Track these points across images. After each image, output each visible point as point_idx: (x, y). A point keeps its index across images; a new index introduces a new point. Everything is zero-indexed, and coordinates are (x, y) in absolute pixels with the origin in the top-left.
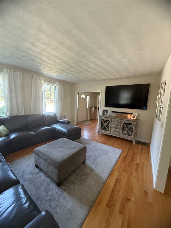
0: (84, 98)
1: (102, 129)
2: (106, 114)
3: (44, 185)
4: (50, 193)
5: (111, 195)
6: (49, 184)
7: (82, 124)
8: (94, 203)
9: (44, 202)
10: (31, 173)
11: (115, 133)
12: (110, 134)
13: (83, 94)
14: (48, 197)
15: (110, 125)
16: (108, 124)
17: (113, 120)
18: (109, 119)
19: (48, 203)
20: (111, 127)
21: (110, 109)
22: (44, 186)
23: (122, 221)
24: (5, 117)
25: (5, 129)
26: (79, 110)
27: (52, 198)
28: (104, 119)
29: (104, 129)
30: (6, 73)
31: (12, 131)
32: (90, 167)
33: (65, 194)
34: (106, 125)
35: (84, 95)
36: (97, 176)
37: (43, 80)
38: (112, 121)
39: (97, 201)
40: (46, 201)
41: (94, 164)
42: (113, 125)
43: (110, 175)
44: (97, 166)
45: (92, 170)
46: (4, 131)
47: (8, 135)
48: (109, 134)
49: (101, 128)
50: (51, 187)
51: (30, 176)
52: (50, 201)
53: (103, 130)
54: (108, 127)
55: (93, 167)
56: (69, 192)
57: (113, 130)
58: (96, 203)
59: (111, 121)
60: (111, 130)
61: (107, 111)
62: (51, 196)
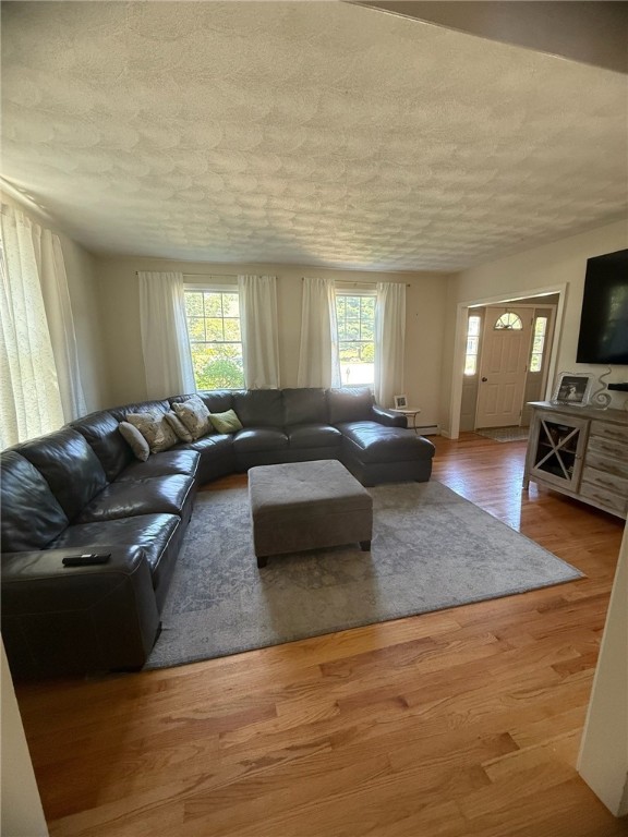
0: (517, 325)
1: (540, 468)
2: (572, 396)
3: (239, 550)
4: (236, 569)
5: (359, 656)
6: (246, 554)
7: (486, 438)
8: (296, 639)
9: (216, 576)
10: (236, 522)
11: (605, 494)
12: (578, 492)
13: (507, 309)
14: (228, 574)
15: (578, 453)
16: (572, 444)
17: (597, 427)
18: (575, 423)
19: (219, 582)
20: (584, 464)
21: (600, 375)
22: (235, 552)
23: (326, 717)
24: (240, 392)
25: (234, 417)
26: (484, 380)
27: (231, 579)
28: (553, 420)
29: (551, 466)
30: (243, 286)
31: (246, 426)
32: (372, 566)
33: (258, 587)
34: (559, 451)
35: (513, 317)
36: (371, 597)
37: (332, 284)
38: (592, 431)
39: (310, 642)
40: (221, 577)
41: (395, 565)
42: (594, 454)
43: (418, 615)
44: (398, 573)
45: (369, 575)
46: (229, 422)
47: (234, 433)
48: (573, 496)
49: (537, 461)
50: (245, 560)
51: (231, 525)
52: (226, 580)
53: (541, 471)
54: (569, 460)
55: (382, 570)
56: (268, 587)
57: (591, 475)
58: (302, 643)
59: (588, 434)
60: (584, 478)
61: (581, 383)
62: (234, 574)
